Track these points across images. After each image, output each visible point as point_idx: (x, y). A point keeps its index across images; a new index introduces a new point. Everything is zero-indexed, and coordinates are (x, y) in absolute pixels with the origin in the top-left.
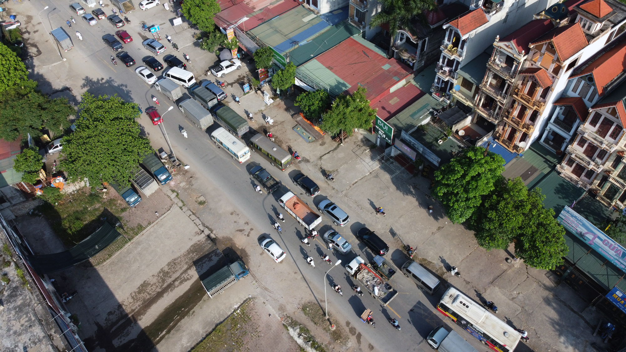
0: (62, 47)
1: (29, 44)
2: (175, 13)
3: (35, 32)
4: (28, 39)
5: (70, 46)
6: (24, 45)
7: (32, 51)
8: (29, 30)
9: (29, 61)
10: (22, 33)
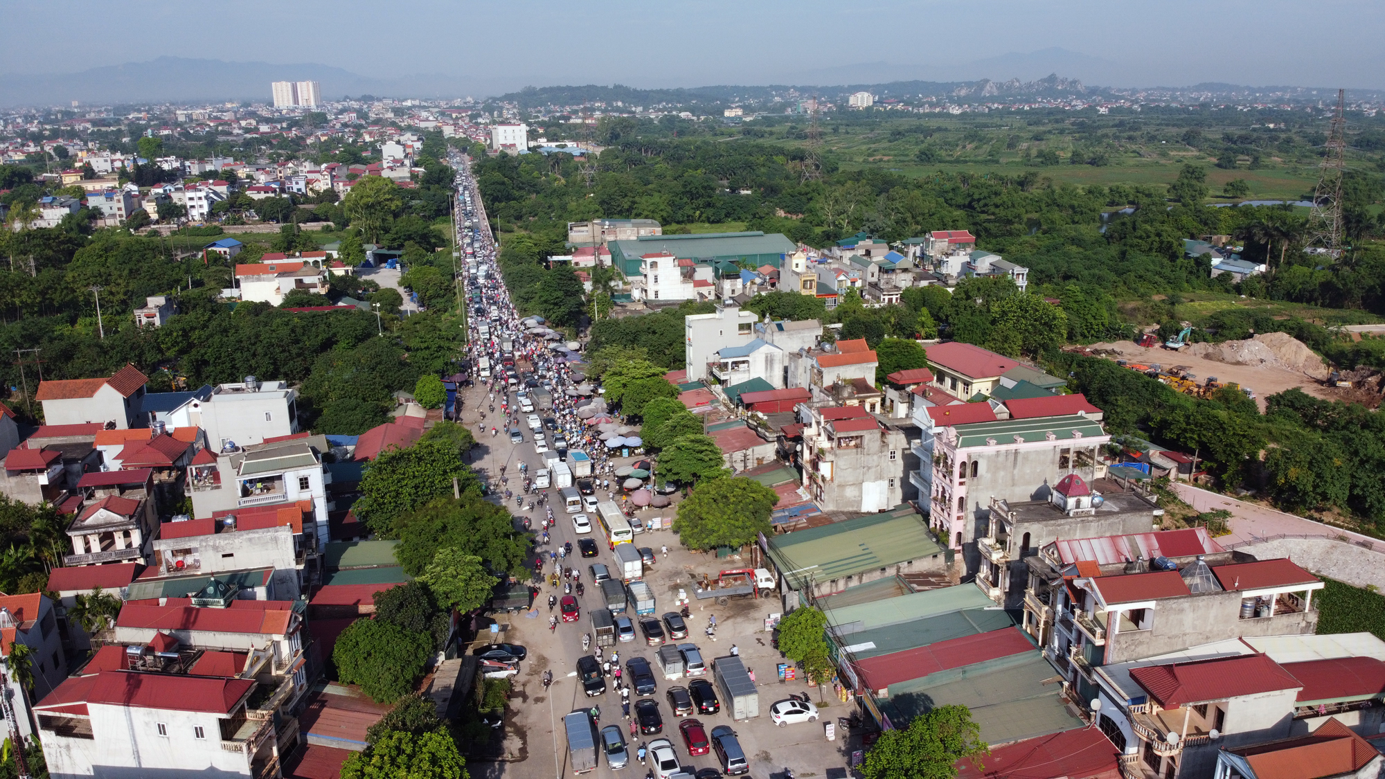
0: (572, 764)
1: (514, 725)
2: (846, 759)
4: (516, 714)
5: (588, 765)
6: (502, 727)
7: (512, 744)
9: (493, 771)
10: (511, 694)
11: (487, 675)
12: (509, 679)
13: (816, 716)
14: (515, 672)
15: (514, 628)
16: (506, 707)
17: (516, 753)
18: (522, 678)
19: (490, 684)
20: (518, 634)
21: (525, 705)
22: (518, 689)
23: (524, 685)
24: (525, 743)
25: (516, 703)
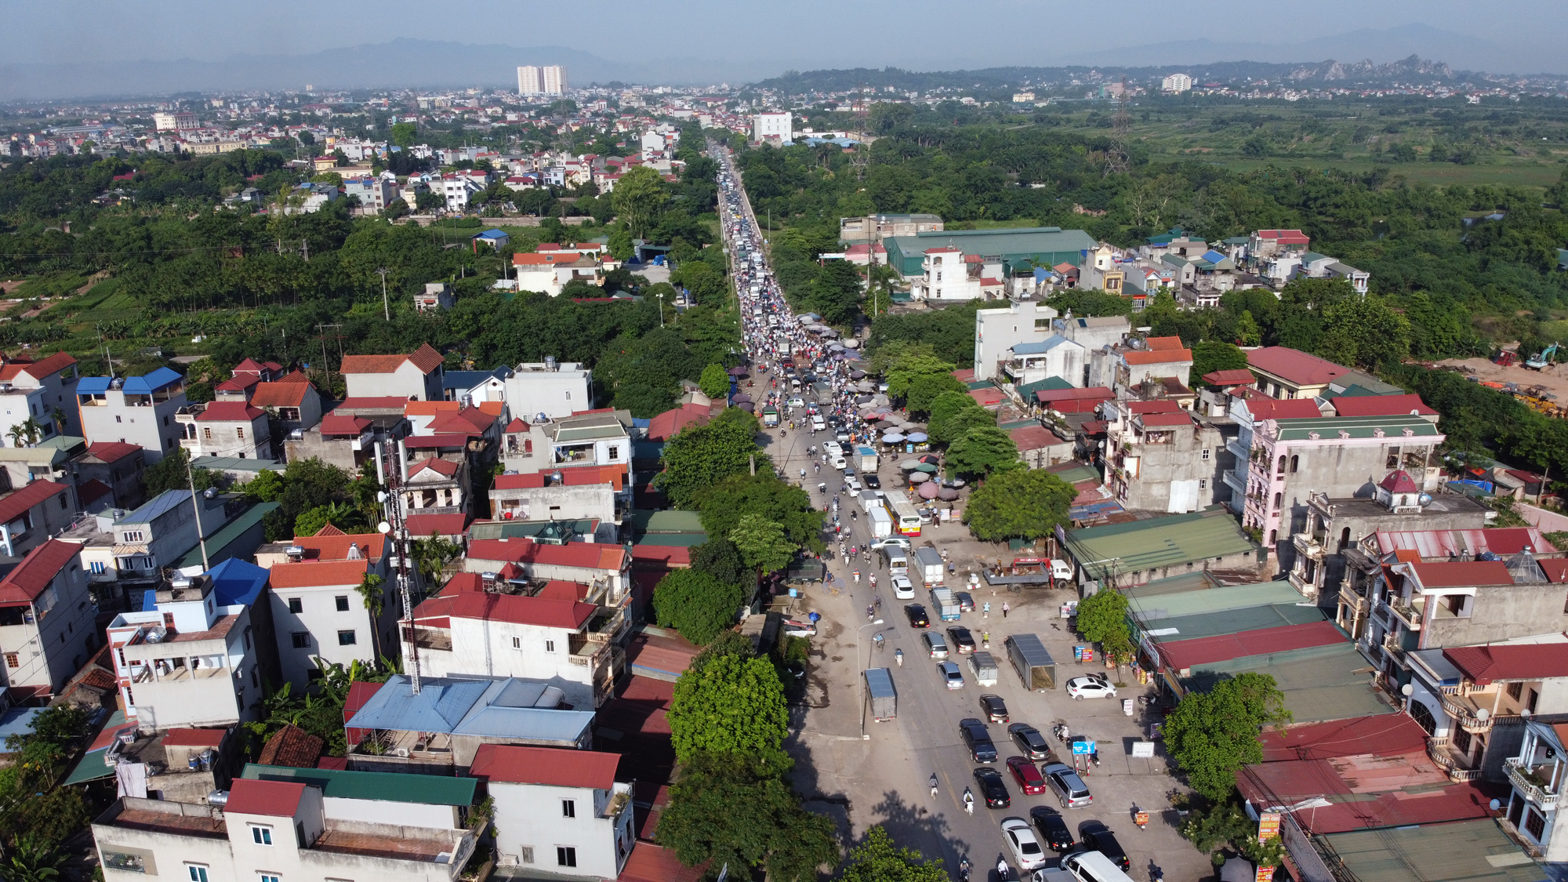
0: (872, 710)
1: (815, 677)
2: (1143, 729)
3: (835, 659)
4: (816, 668)
5: (888, 714)
6: (804, 678)
7: (814, 693)
8: (826, 650)
9: (799, 710)
10: (812, 652)
11: (788, 633)
12: (807, 638)
13: (1114, 693)
14: (813, 633)
15: (808, 598)
16: (808, 662)
17: (819, 701)
18: (819, 639)
19: (792, 639)
20: (812, 603)
21: (824, 662)
22: (816, 648)
23: (822, 645)
24: (826, 693)
25: (815, 660)
